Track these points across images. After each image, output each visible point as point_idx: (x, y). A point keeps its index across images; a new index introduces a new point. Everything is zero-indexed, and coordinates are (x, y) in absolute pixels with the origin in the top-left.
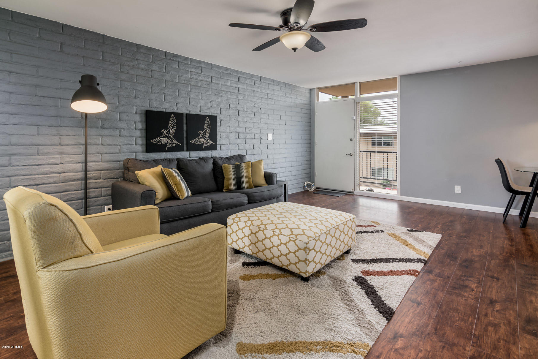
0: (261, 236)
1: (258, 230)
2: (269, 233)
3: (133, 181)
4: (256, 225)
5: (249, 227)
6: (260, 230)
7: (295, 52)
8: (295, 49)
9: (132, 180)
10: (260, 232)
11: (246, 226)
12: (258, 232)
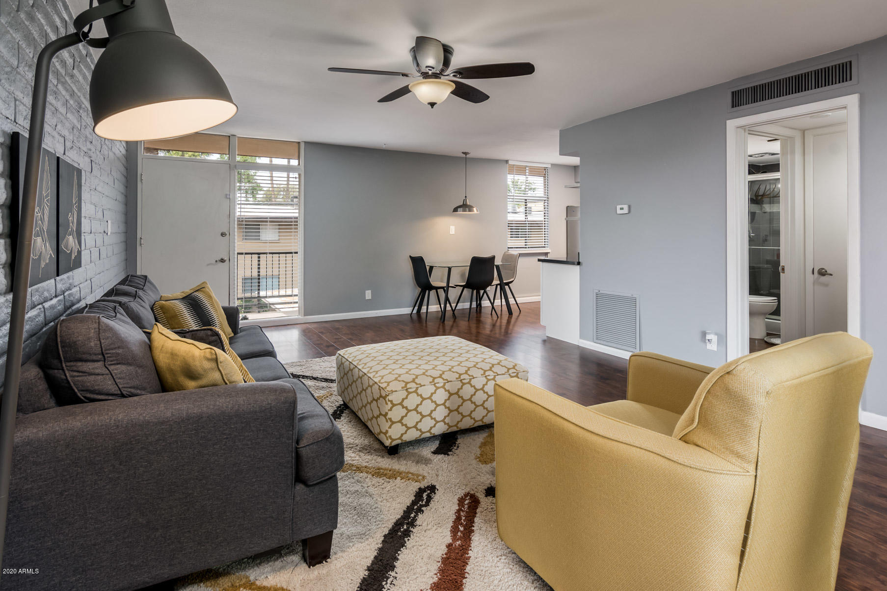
0: (467, 391)
1: (461, 384)
2: (479, 382)
3: (139, 392)
4: (455, 379)
5: (443, 387)
6: (464, 384)
7: (432, 108)
8: (432, 105)
9: (133, 390)
10: (465, 387)
11: (437, 388)
12: (461, 388)
